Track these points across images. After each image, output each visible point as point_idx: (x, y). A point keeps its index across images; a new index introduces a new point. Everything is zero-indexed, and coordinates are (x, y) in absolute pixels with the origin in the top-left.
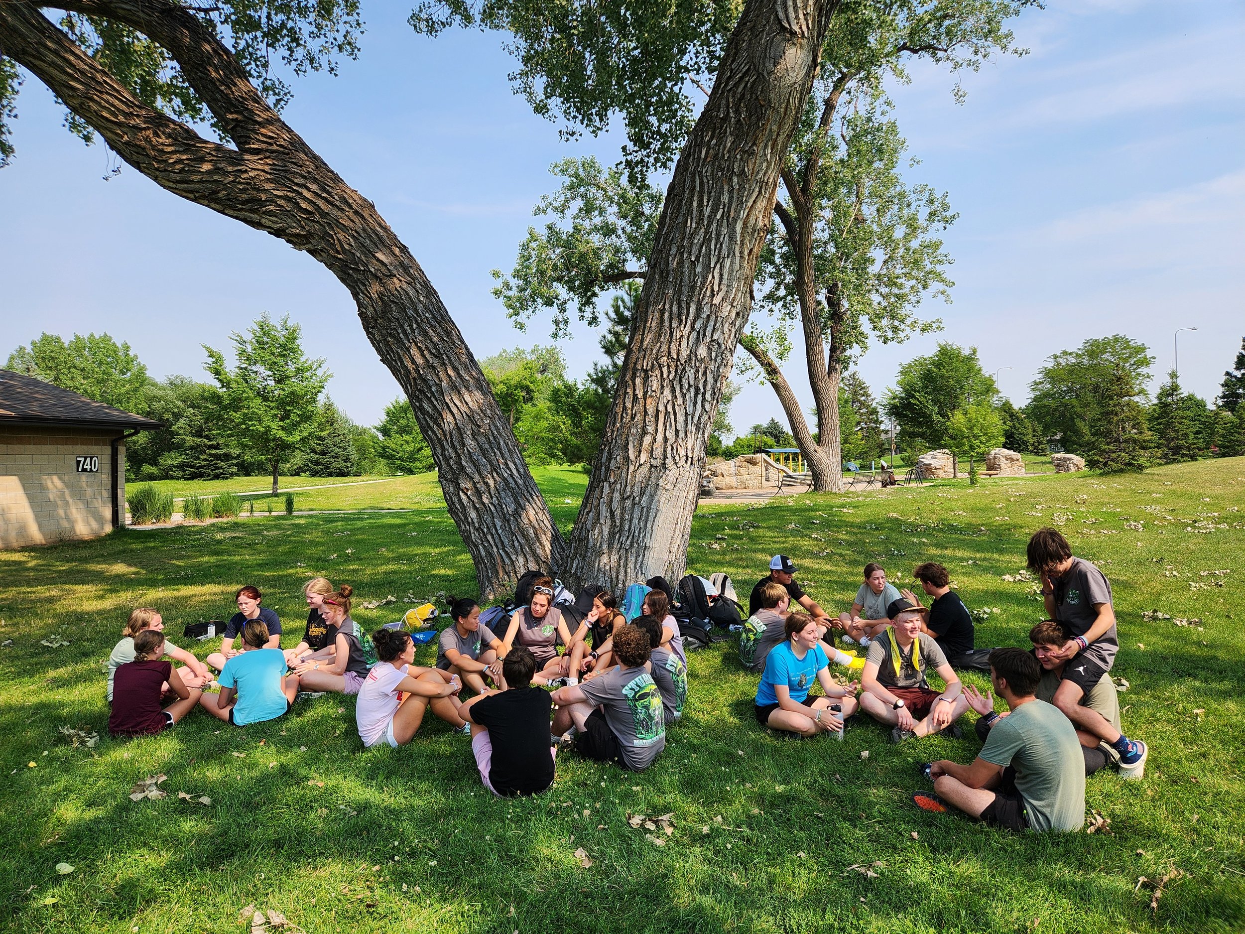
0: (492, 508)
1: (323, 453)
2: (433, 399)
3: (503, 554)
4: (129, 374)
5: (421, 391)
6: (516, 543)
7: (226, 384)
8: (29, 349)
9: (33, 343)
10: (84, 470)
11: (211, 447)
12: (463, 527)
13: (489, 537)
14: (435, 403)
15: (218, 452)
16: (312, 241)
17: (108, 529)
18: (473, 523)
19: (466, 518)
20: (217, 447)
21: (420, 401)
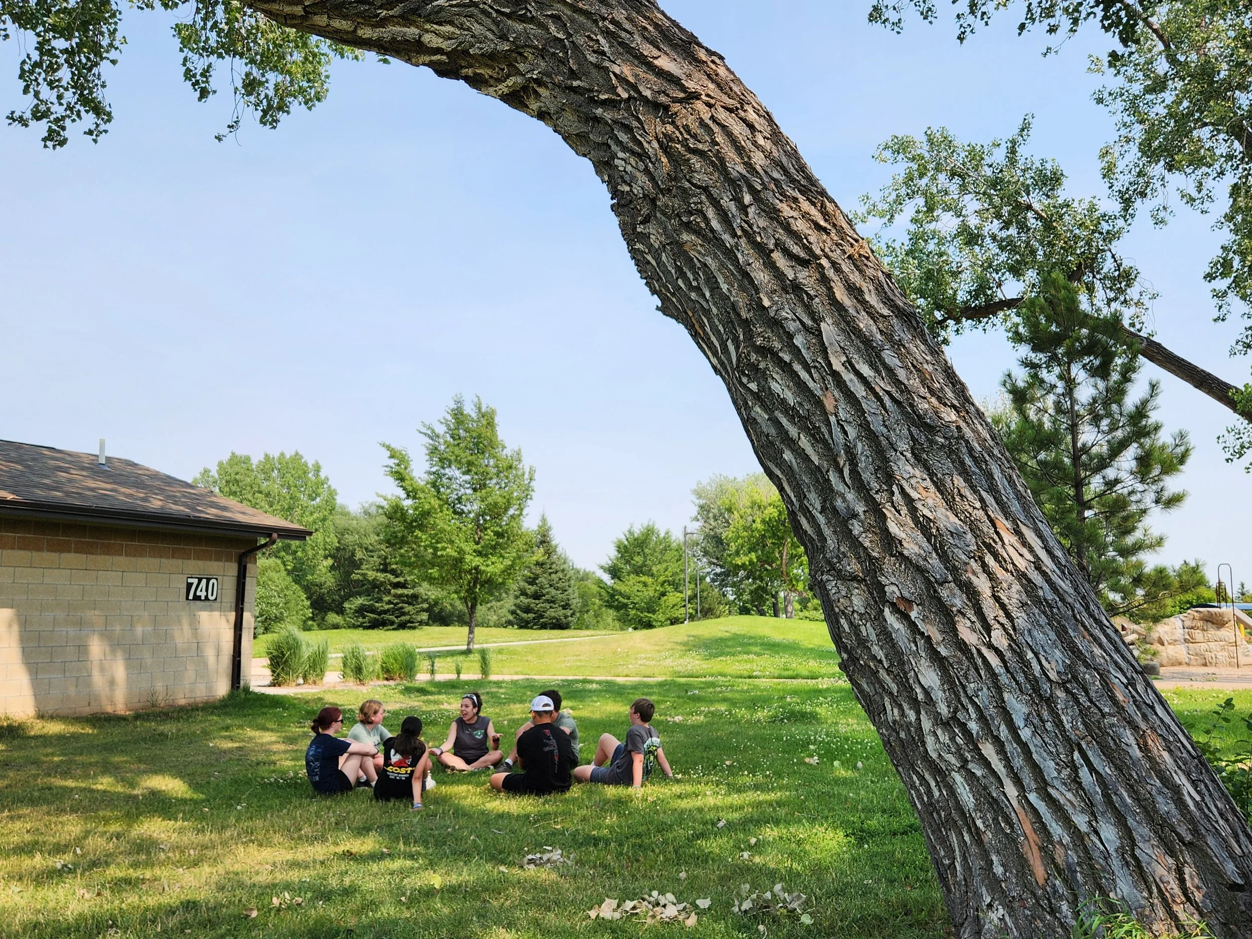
0: (994, 660)
1: (537, 596)
2: (797, 367)
3: (1041, 806)
4: (318, 500)
5: (765, 351)
6: (1084, 774)
7: (412, 493)
8: (214, 473)
9: (220, 464)
10: (197, 598)
11: (397, 585)
12: (893, 714)
13: (988, 750)
14: (804, 375)
15: (405, 591)
16: (521, 67)
17: (222, 688)
18: (930, 700)
19: (906, 687)
20: (403, 585)
21: (760, 375)
